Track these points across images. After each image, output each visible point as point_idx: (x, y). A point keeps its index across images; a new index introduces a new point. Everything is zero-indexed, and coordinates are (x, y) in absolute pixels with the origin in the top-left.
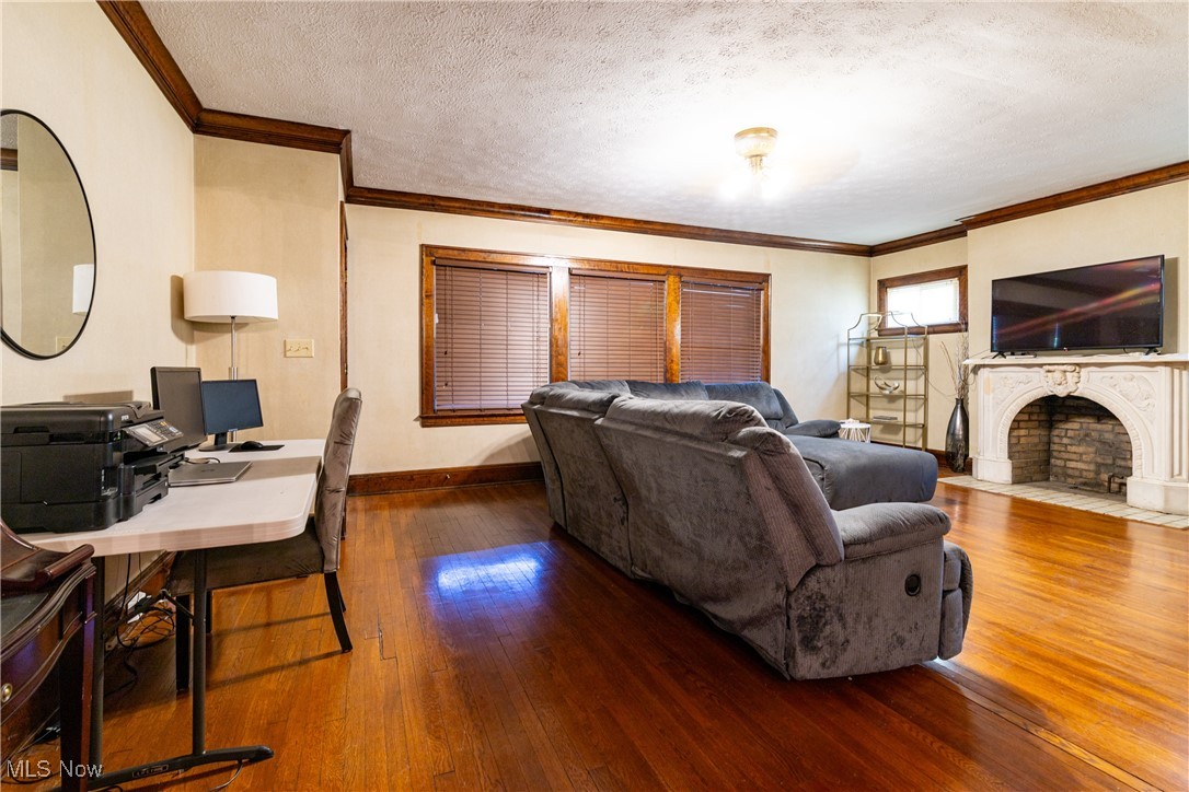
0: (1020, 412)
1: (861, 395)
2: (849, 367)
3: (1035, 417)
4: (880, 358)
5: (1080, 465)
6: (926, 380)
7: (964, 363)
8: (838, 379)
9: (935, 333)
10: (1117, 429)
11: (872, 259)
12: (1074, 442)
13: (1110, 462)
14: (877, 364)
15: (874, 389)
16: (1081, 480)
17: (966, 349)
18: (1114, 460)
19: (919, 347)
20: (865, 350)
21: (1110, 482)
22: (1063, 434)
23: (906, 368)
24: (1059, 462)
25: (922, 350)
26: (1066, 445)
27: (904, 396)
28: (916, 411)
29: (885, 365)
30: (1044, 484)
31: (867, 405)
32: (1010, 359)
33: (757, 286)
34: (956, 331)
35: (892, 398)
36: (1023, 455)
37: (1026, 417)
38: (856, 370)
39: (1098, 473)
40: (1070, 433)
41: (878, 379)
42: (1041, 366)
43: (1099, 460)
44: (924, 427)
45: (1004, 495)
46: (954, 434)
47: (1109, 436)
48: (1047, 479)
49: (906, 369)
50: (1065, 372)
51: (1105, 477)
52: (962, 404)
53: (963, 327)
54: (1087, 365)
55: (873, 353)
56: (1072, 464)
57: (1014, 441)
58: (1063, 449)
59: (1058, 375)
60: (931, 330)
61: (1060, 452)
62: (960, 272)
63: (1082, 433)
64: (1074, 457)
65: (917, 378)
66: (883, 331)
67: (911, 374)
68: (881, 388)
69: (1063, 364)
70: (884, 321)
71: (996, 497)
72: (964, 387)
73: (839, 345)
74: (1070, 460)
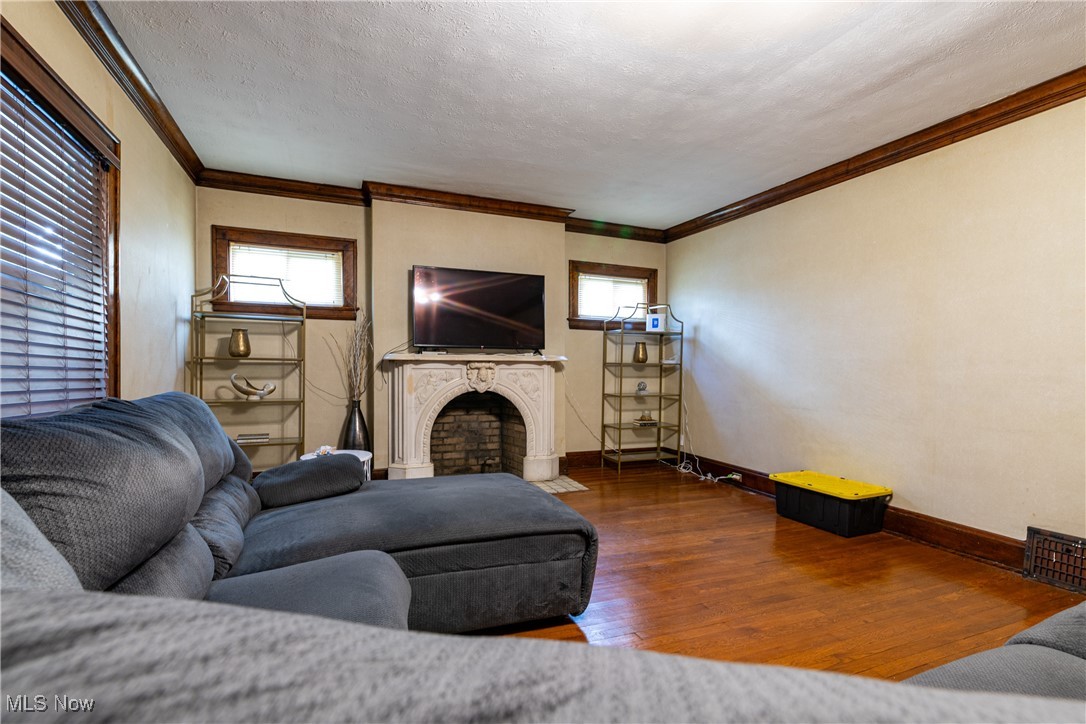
4: (241, 348)
5: (455, 455)
6: (301, 378)
9: (315, 317)
10: (480, 418)
11: (197, 187)
12: (450, 434)
13: (475, 447)
14: (235, 354)
16: (455, 468)
19: (288, 333)
22: (440, 429)
25: (293, 339)
26: (443, 439)
28: (285, 420)
32: (433, 355)
34: (338, 318)
39: (467, 459)
40: (446, 427)
41: (238, 379)
43: (468, 448)
47: (474, 425)
52: (359, 407)
53: (351, 313)
54: (501, 362)
56: (448, 456)
58: (441, 442)
59: (481, 372)
61: (438, 446)
63: (455, 425)
64: (450, 448)
66: (223, 305)
68: (246, 393)
70: (222, 292)
74: (446, 452)
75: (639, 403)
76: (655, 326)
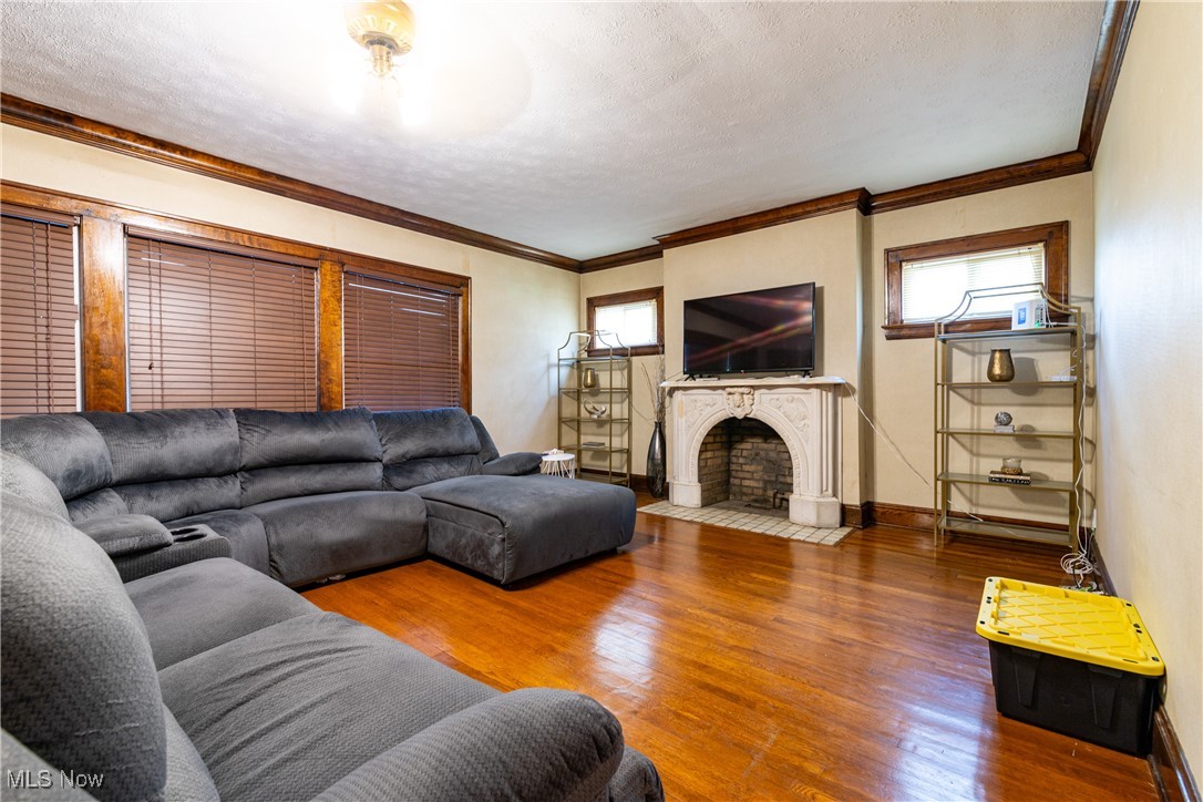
0: (708, 435)
1: (572, 420)
2: (559, 389)
3: (718, 439)
4: (589, 381)
5: (752, 483)
6: (630, 403)
7: (662, 385)
8: (549, 403)
9: (637, 355)
10: (781, 448)
11: (582, 275)
12: (748, 461)
13: (773, 479)
14: (587, 387)
15: (584, 414)
16: (753, 497)
17: (663, 371)
18: (777, 476)
19: (623, 369)
20: (575, 371)
21: (775, 497)
22: (739, 455)
23: (611, 391)
24: (737, 481)
25: (626, 372)
26: (742, 465)
27: (611, 421)
28: (622, 435)
29: (594, 388)
30: (725, 504)
31: (579, 431)
32: (699, 382)
33: (454, 290)
34: (653, 354)
35: (600, 423)
36: (709, 477)
37: (711, 439)
38: (567, 393)
39: (765, 490)
40: (745, 453)
41: (589, 403)
42: (724, 388)
43: (766, 478)
44: (628, 452)
45: (695, 522)
46: (653, 459)
47: (773, 455)
48: (728, 499)
49: (611, 393)
50: (743, 394)
51: (770, 493)
52: (660, 427)
53: (660, 349)
54: (759, 387)
55: (583, 374)
56: (746, 483)
57: (703, 464)
58: (740, 468)
59: (737, 397)
60: (634, 351)
62: (656, 294)
63: (753, 452)
64: (748, 475)
65: (622, 402)
66: (592, 352)
67: (616, 397)
68: (591, 413)
69: (742, 386)
70: (592, 343)
71: (688, 526)
72: (661, 411)
73: (549, 366)
74: (745, 479)
75: (1025, 447)
76: (1021, 322)
